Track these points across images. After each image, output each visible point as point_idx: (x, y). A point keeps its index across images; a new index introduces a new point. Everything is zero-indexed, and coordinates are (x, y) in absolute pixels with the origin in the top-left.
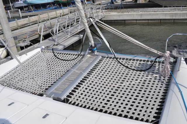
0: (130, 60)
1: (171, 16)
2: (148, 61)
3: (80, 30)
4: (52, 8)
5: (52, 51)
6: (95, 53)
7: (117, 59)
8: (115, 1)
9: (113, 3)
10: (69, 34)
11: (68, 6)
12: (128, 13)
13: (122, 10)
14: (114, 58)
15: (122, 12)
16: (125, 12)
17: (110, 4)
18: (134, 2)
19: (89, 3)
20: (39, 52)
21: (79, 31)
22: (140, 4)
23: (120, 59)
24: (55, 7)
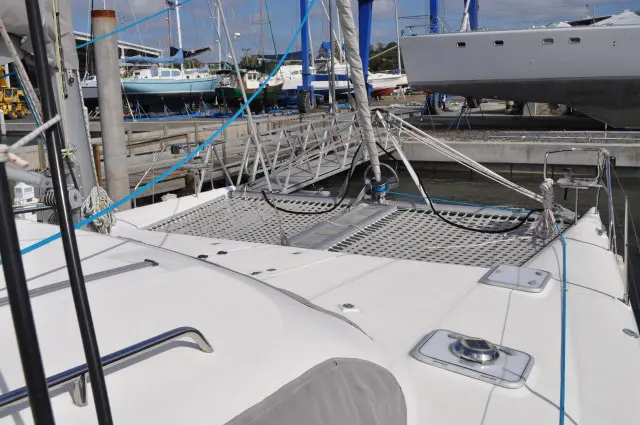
0: (470, 215)
1: (631, 158)
2: (512, 218)
3: (322, 178)
4: (203, 114)
5: (260, 196)
6: (382, 201)
7: (437, 213)
8: (440, 107)
9: (434, 112)
10: (287, 185)
11: (266, 112)
12: (482, 142)
13: (465, 133)
14: (428, 213)
15: (465, 139)
16: (475, 138)
17: (420, 114)
18: (512, 113)
19: (343, 108)
20: (224, 196)
21: (317, 179)
22: (531, 119)
23: (445, 214)
24: (215, 111)
